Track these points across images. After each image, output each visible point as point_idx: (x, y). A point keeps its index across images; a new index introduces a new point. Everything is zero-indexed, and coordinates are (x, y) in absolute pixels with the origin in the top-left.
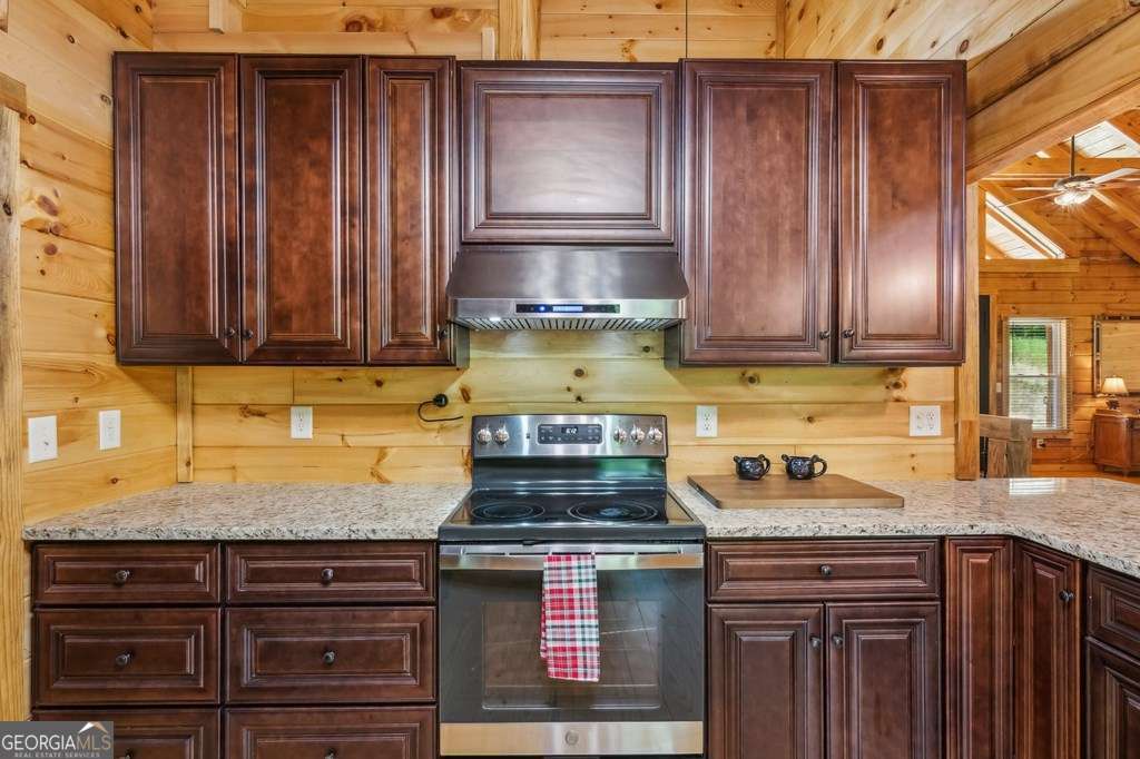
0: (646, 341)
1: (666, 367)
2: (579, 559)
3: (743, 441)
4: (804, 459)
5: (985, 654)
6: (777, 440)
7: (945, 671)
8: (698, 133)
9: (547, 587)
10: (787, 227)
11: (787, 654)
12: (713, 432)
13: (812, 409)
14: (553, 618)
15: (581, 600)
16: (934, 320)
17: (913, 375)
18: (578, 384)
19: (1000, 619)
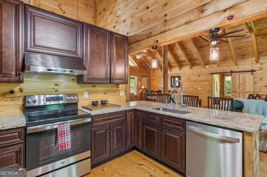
0: (73, 78)
1: (77, 83)
2: (66, 124)
3: (94, 98)
4: (104, 101)
5: (131, 127)
6: (99, 97)
7: (126, 130)
8: (87, 38)
9: (59, 131)
10: (103, 59)
11: (105, 134)
12: (87, 97)
13: (105, 92)
14: (60, 137)
15: (67, 132)
16: (124, 77)
17: (120, 85)
18: (56, 87)
19: (133, 121)
